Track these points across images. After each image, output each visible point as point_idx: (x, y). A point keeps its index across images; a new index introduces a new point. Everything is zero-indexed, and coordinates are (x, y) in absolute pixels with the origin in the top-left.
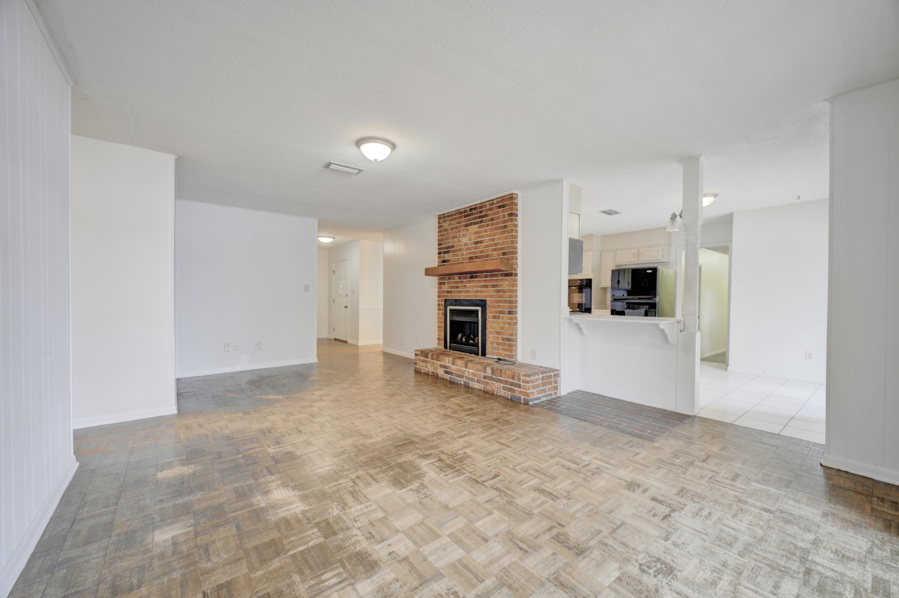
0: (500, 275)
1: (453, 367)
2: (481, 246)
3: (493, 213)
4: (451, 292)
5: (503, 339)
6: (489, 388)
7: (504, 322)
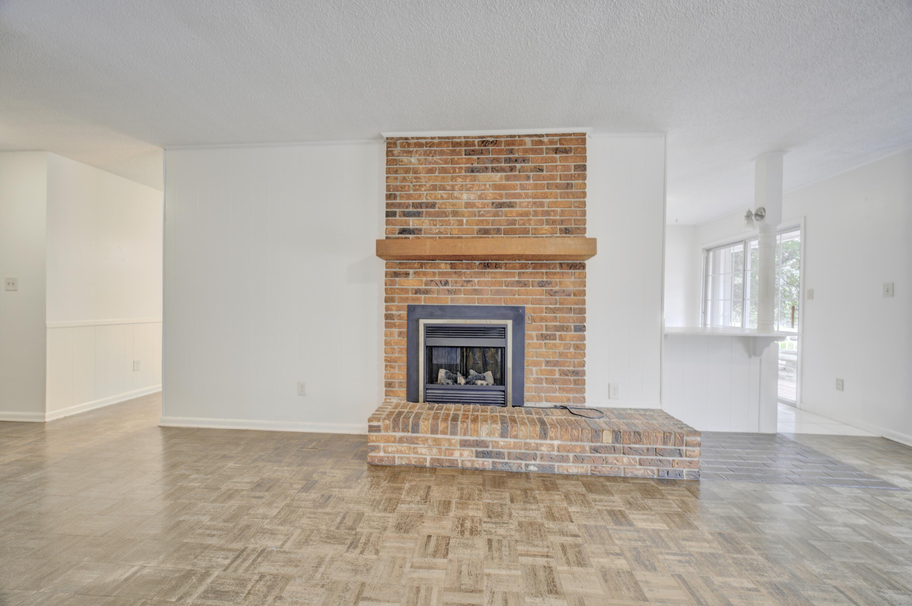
0: (558, 266)
1: (502, 442)
2: (511, 212)
3: (542, 159)
4: (426, 292)
5: (564, 373)
6: (606, 469)
7: (565, 345)
